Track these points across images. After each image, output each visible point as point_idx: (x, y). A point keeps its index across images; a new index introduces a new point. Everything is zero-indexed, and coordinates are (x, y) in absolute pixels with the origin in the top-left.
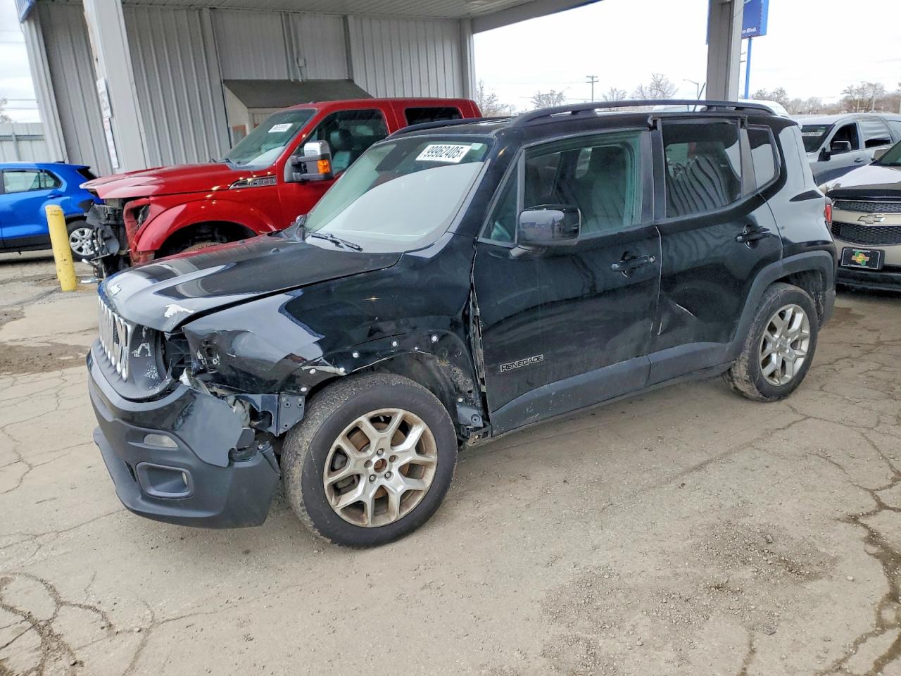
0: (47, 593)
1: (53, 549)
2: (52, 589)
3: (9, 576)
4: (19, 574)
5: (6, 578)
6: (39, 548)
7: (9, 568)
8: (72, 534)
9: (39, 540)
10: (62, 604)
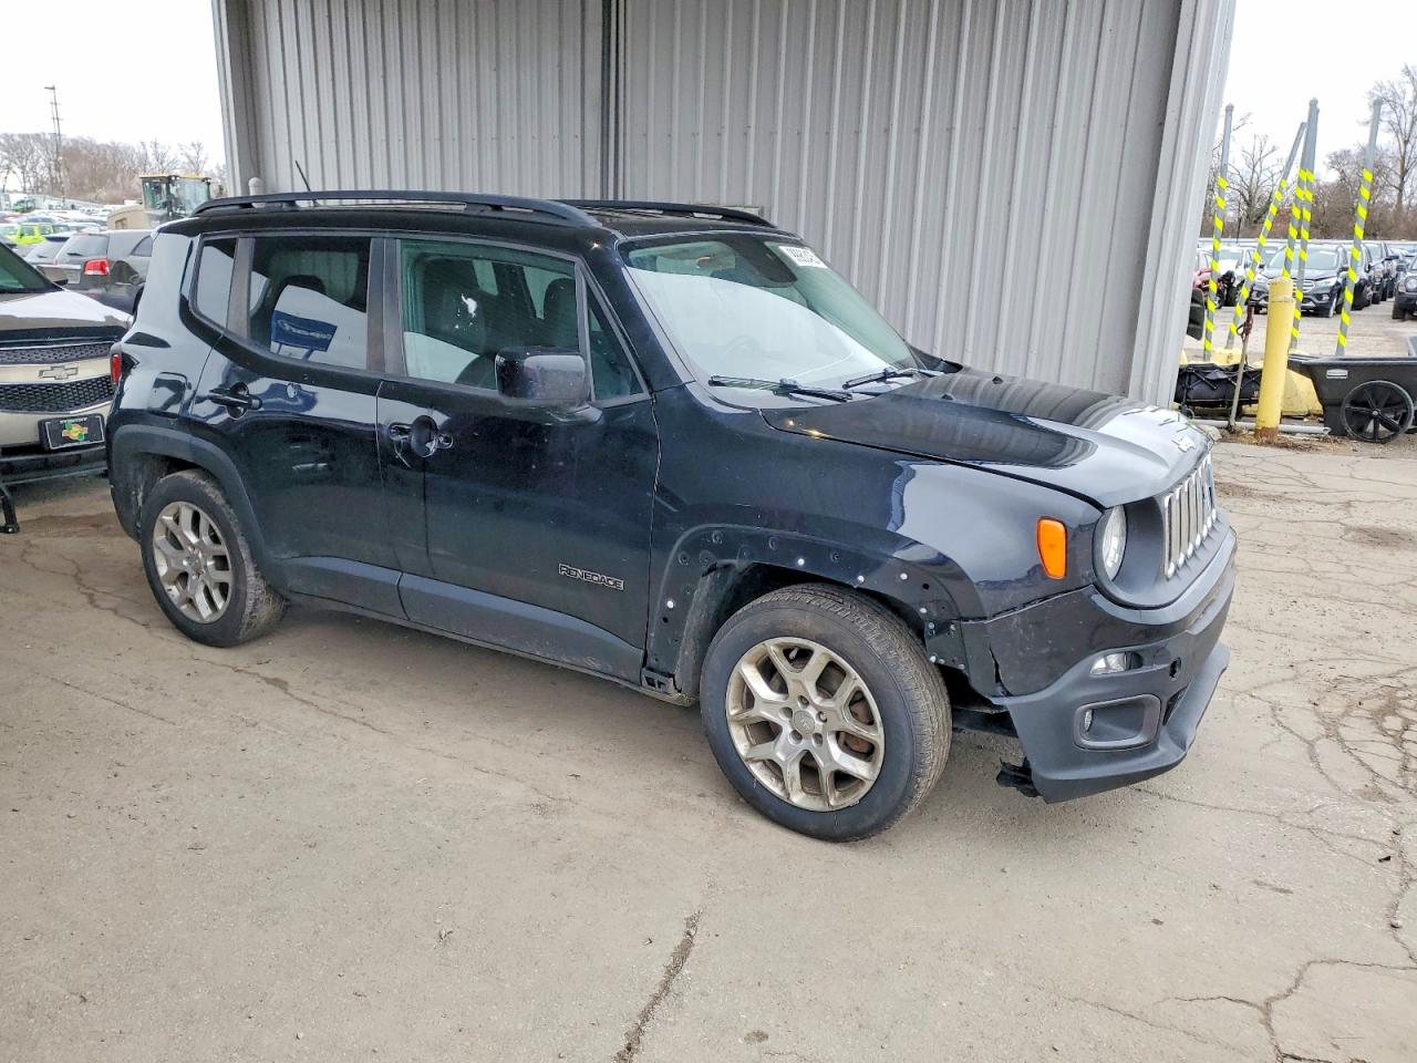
0: (1320, 759)
1: (1295, 800)
2: (1313, 757)
3: (1360, 798)
4: (1346, 794)
5: (1364, 799)
6: (1311, 811)
7: (1359, 807)
8: (1262, 805)
9: (1307, 821)
10: (1308, 742)
